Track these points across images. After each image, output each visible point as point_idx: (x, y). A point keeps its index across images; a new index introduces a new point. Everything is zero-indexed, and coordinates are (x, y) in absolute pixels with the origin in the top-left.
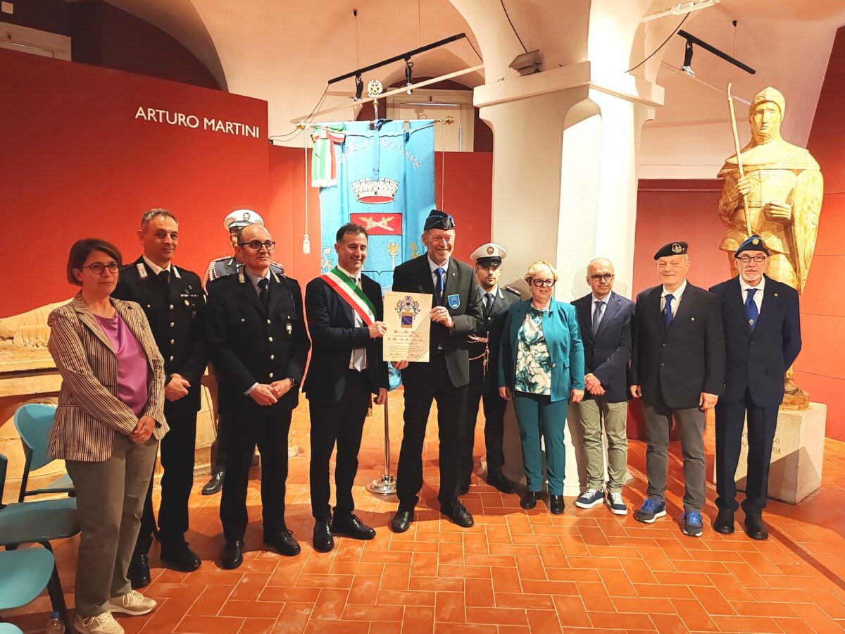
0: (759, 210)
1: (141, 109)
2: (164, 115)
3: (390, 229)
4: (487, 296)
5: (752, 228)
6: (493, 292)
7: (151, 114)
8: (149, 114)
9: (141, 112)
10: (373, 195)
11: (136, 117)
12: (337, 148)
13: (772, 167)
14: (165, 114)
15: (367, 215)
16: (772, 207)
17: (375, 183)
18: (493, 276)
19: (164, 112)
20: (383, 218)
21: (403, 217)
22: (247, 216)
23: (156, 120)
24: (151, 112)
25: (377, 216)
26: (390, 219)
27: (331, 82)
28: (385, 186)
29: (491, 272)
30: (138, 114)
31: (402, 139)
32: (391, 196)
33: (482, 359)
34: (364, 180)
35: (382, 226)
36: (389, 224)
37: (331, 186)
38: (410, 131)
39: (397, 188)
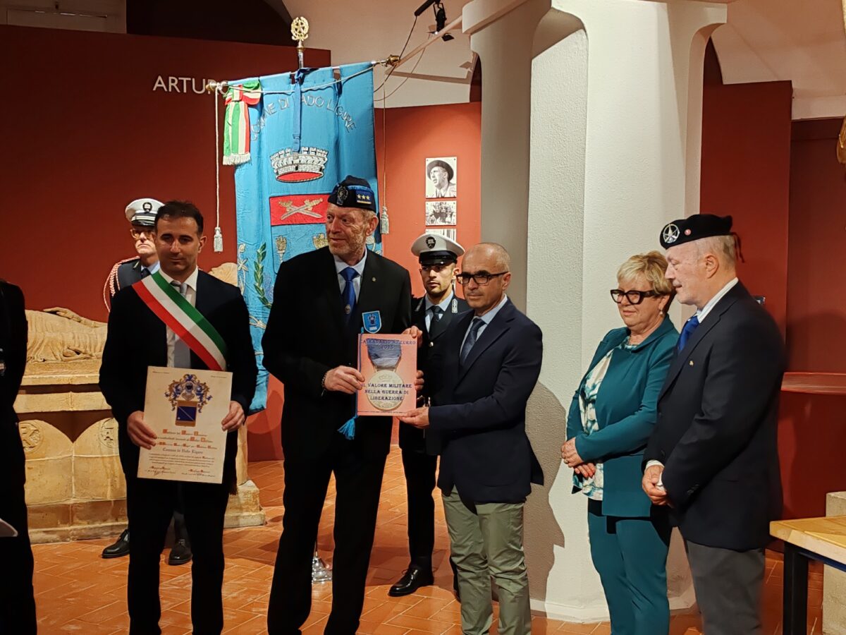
1: (160, 78)
2: (189, 83)
3: (317, 216)
4: (433, 309)
6: (443, 305)
7: (173, 83)
8: (171, 84)
9: (160, 83)
11: (154, 89)
12: (254, 113)
14: (191, 81)
17: (296, 154)
18: (435, 280)
19: (190, 79)
20: (307, 202)
22: (147, 207)
23: (178, 91)
24: (173, 81)
25: (299, 199)
26: (315, 203)
27: (418, 13)
28: (309, 158)
29: (433, 273)
30: (157, 85)
31: (332, 92)
32: (318, 171)
34: (283, 152)
35: (305, 213)
36: (315, 209)
37: (246, 162)
38: (343, 79)
39: (326, 159)
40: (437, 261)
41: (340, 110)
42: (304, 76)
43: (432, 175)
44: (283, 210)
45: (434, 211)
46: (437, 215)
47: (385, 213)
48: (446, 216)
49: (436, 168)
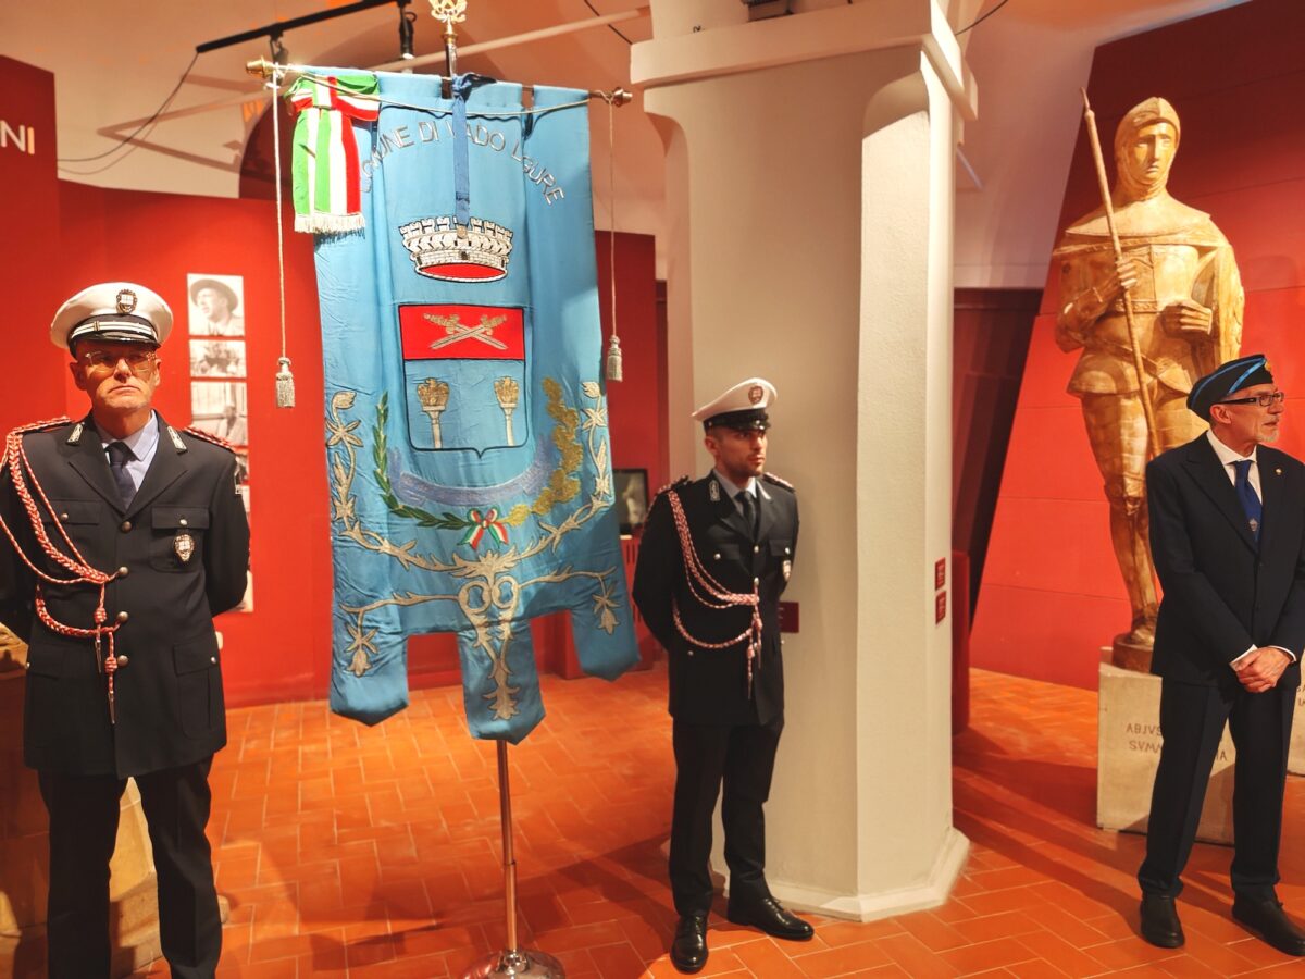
0: (1152, 318)
3: (500, 346)
4: (741, 498)
5: (1142, 351)
6: (751, 487)
10: (457, 259)
12: (361, 136)
13: (1171, 239)
15: (446, 309)
16: (1184, 312)
17: (462, 229)
21: (526, 317)
22: (126, 300)
25: (470, 314)
26: (496, 322)
27: (202, 49)
28: (483, 239)
31: (517, 127)
32: (499, 266)
33: (746, 642)
34: (431, 222)
35: (481, 338)
38: (536, 111)
39: (511, 248)
41: (526, 162)
42: (472, 88)
43: (199, 301)
44: (440, 332)
45: (206, 356)
46: (211, 361)
47: (616, 346)
48: (228, 363)
49: (206, 291)
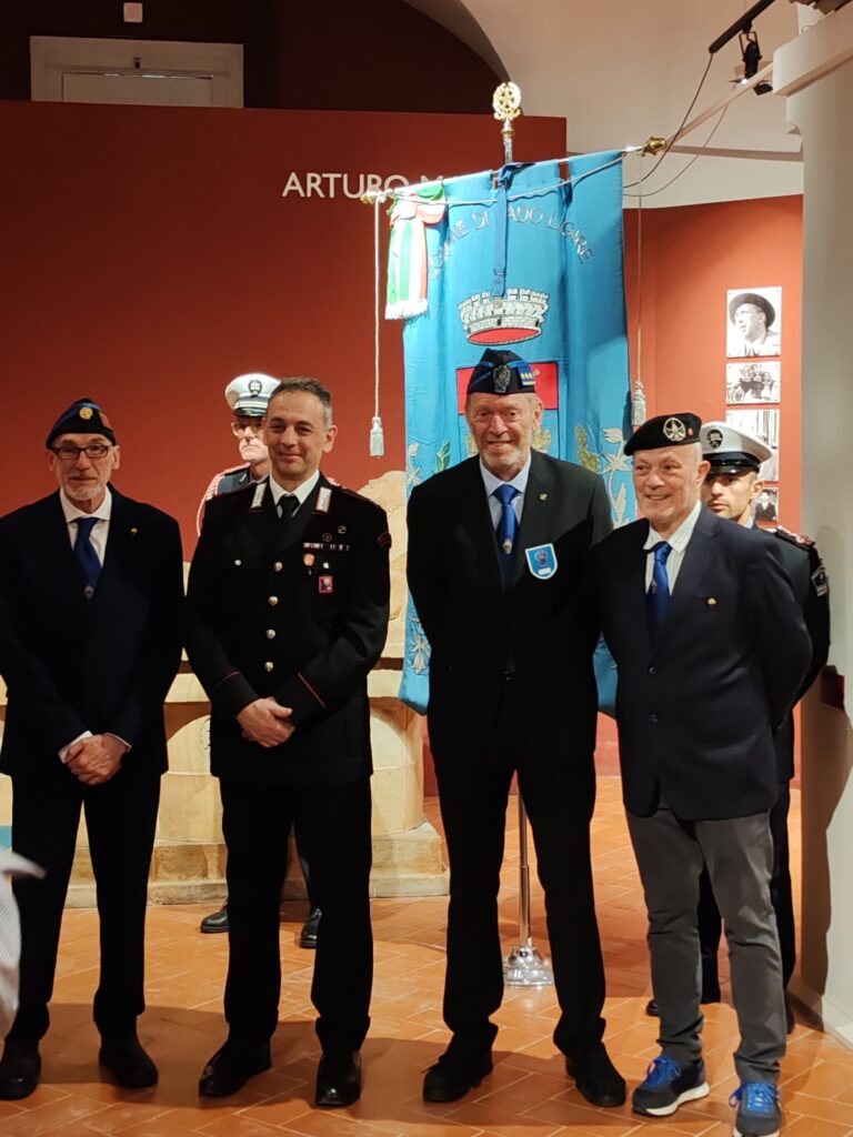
1: (293, 177)
2: (339, 182)
7: (314, 182)
8: (310, 185)
9: (293, 184)
11: (285, 194)
14: (342, 179)
17: (499, 299)
19: (339, 176)
21: (560, 370)
22: (255, 387)
23: (322, 195)
24: (314, 180)
27: (714, 48)
28: (519, 305)
30: (289, 187)
31: (556, 200)
32: (532, 327)
34: (477, 297)
37: (421, 315)
38: (573, 179)
39: (546, 307)
40: (725, 469)
41: (569, 227)
42: (512, 177)
43: (737, 319)
45: (741, 380)
46: (746, 386)
47: (640, 392)
48: (762, 387)
49: (746, 307)
